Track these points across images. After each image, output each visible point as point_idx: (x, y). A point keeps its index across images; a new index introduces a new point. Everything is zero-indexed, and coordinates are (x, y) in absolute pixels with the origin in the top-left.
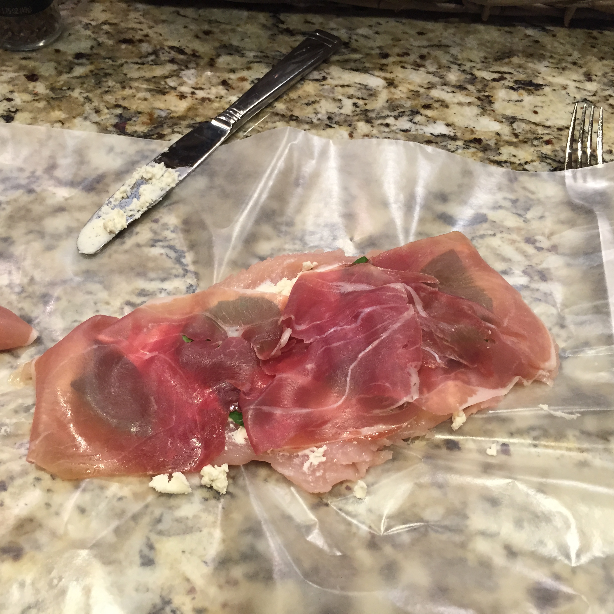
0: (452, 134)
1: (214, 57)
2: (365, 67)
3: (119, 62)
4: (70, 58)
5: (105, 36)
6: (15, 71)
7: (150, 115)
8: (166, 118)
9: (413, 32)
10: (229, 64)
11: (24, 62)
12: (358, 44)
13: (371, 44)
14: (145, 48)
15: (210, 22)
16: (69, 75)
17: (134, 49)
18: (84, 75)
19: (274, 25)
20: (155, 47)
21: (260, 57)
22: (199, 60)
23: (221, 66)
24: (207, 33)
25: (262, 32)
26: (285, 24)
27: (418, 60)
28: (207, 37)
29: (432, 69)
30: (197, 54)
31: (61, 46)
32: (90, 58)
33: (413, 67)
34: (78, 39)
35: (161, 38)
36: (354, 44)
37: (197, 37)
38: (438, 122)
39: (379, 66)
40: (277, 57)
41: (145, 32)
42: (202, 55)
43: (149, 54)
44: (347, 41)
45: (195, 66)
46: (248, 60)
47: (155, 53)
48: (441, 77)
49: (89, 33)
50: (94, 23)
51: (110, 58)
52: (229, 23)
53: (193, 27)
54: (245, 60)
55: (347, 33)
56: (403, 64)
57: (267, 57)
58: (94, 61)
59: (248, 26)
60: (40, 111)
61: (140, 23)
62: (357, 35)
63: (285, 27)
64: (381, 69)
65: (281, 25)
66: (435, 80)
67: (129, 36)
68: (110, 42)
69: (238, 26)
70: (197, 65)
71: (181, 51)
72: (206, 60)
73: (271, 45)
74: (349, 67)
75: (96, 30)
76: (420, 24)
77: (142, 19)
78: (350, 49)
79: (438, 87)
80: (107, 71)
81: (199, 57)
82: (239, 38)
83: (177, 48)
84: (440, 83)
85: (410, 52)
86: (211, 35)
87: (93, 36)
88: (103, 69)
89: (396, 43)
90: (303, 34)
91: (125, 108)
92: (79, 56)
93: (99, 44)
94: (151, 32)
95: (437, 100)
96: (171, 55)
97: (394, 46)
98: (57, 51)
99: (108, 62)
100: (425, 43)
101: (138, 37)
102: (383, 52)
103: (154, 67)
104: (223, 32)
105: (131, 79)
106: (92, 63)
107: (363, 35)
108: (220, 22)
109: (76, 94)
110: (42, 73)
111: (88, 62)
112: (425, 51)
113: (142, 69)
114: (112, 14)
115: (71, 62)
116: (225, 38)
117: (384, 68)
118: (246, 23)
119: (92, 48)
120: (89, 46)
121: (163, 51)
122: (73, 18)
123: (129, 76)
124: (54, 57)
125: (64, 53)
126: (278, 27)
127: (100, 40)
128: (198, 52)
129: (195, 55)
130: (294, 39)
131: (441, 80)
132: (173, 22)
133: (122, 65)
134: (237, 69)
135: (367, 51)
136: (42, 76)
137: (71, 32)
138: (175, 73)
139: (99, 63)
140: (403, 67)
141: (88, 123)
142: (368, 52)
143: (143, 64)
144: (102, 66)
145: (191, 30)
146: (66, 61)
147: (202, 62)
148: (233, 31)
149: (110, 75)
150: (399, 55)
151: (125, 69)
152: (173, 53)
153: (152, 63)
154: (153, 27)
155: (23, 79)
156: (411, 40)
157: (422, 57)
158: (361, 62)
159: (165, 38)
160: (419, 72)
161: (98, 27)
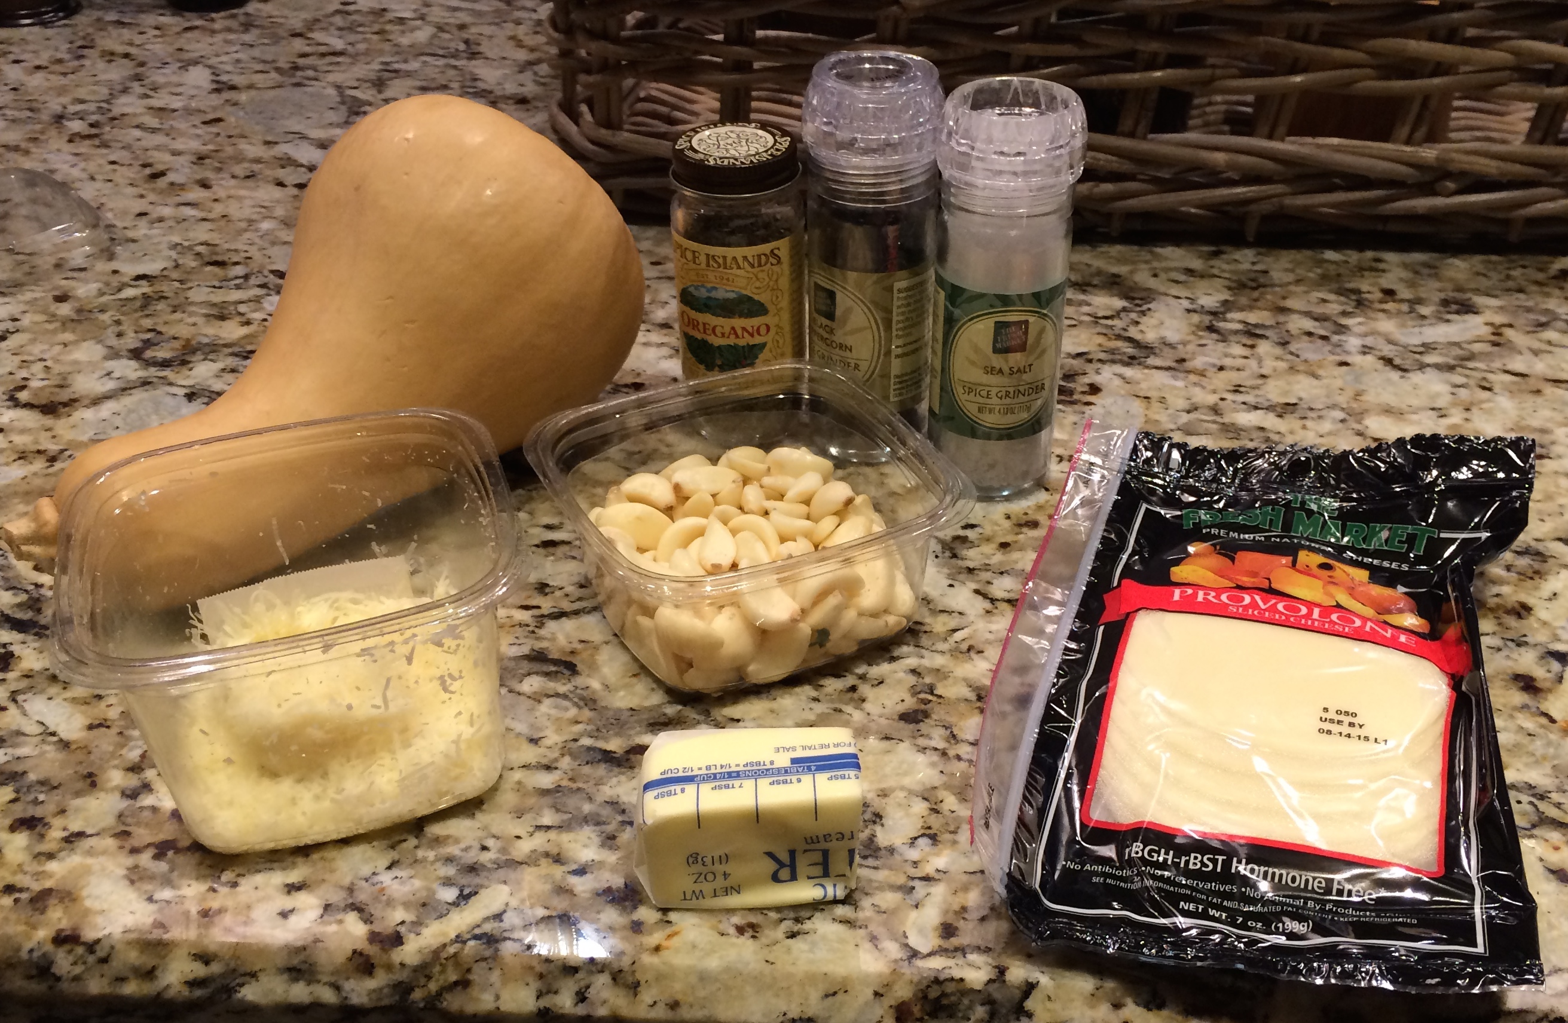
3: (190, 285)
4: (126, 279)
5: (192, 257)
7: (188, 340)
8: (207, 344)
11: (64, 282)
14: (239, 270)
17: (221, 272)
18: (132, 297)
20: (252, 270)
31: (125, 267)
32: (154, 279)
41: (249, 254)
43: (237, 278)
47: (246, 277)
50: (186, 244)
51: (179, 281)
58: (156, 283)
60: (47, 331)
67: (224, 258)
68: (194, 264)
87: (175, 257)
88: (162, 291)
91: (160, 333)
92: (140, 277)
93: (177, 266)
94: (257, 254)
98: (116, 271)
99: (174, 285)
101: (236, 259)
103: (233, 291)
105: (192, 304)
106: (151, 285)
109: (105, 317)
110: (78, 294)
111: (147, 284)
113: (216, 293)
115: (124, 284)
119: (165, 269)
120: (162, 268)
121: (259, 275)
122: (165, 238)
123: (190, 300)
124: (106, 278)
125: (122, 275)
127: (180, 262)
133: (191, 288)
136: (75, 297)
137: (149, 252)
138: (256, 299)
139: (161, 286)
141: (99, 347)
143: (221, 287)
144: (164, 288)
146: (119, 282)
149: (166, 298)
151: (191, 293)
153: (234, 287)
155: (50, 298)
161: (190, 248)
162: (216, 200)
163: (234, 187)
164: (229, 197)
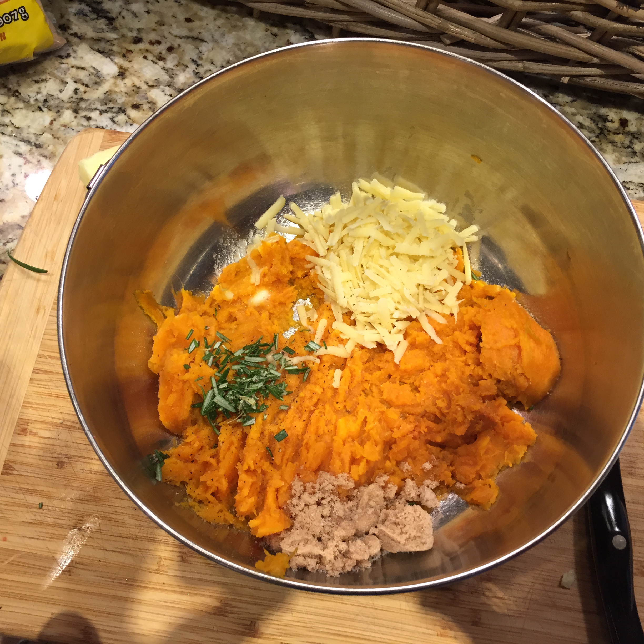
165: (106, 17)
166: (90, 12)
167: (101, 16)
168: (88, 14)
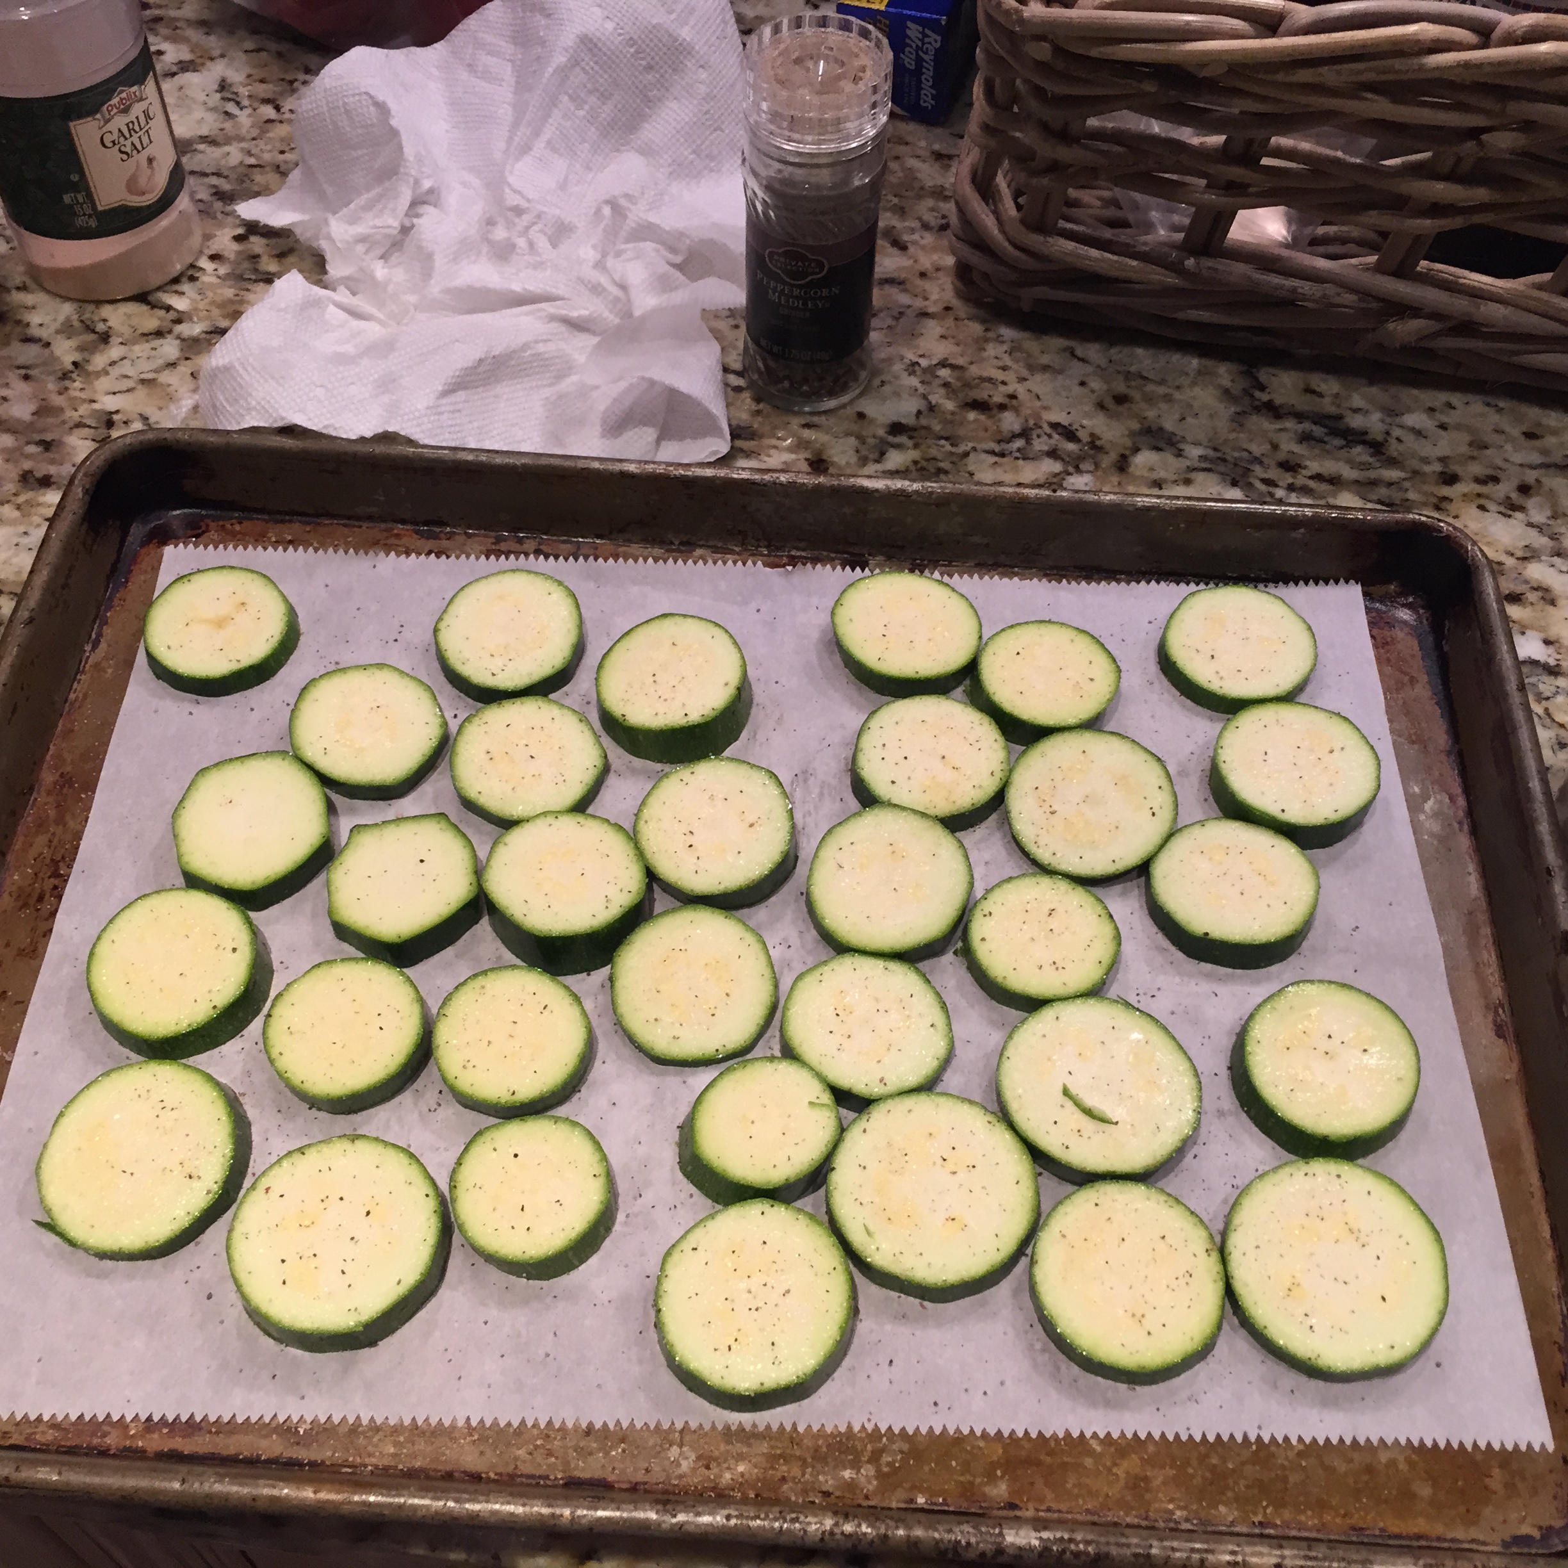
0: (1552, 662)
1: (1127, 453)
2: (1407, 500)
3: (962, 448)
4: (881, 432)
5: (942, 391)
6: (790, 449)
9: (1516, 432)
10: (1152, 469)
11: (807, 434)
12: (1401, 448)
13: (1426, 449)
14: (1010, 422)
15: (1128, 376)
16: (879, 467)
17: (989, 423)
18: (903, 469)
19: (1245, 391)
20: (1027, 421)
21: (1211, 461)
22: (1100, 456)
23: (1138, 473)
24: (1121, 399)
25: (1222, 406)
26: (1268, 390)
27: (1514, 495)
28: (1120, 409)
29: (1539, 517)
30: (1098, 443)
31: (869, 407)
32: (915, 434)
33: (1502, 509)
34: (897, 394)
35: (1038, 404)
36: (1393, 449)
37: (1101, 406)
38: (1528, 632)
39: (1434, 500)
40: (1242, 464)
41: (1010, 389)
42: (1108, 447)
43: (1014, 436)
44: (1380, 438)
45: (1092, 468)
46: (1188, 463)
47: (1025, 434)
48: (1554, 537)
49: (914, 381)
50: (924, 363)
51: (947, 439)
52: (1162, 382)
53: (1095, 384)
54: (1182, 463)
55: (1383, 421)
56: (1482, 502)
57: (1224, 460)
58: (920, 441)
59: (1197, 390)
61: (1004, 368)
62: (1401, 427)
63: (1265, 397)
64: (1438, 508)
65: (1257, 394)
66: (1541, 541)
67: (982, 394)
68: (950, 405)
69: (1178, 387)
70: (1097, 465)
71: (1069, 434)
72: (1113, 456)
73: (1233, 435)
74: (1375, 497)
75: (928, 377)
76: (1533, 413)
77: (1007, 360)
78: (1383, 457)
79: (1543, 558)
80: (942, 465)
81: (1099, 449)
82: (1177, 416)
83: (1065, 427)
84: (1548, 552)
85: (1500, 474)
86: (1126, 405)
87: (921, 389)
88: (934, 459)
89: (1475, 453)
90: (1300, 416)
92: (896, 428)
93: (932, 408)
94: (1020, 389)
95: (1535, 585)
96: (1052, 442)
97: (1473, 458)
98: (861, 416)
99: (943, 446)
100: (1536, 458)
101: (998, 399)
102: (1446, 470)
103: (1021, 462)
104: (1150, 399)
106: (916, 446)
107: (1412, 430)
108: (1145, 378)
110: (835, 459)
111: (910, 443)
112: (1531, 476)
113: (1001, 465)
114: (958, 345)
115: (883, 441)
116: (1151, 414)
117: (1444, 505)
118: (1194, 383)
119: (919, 413)
120: (914, 411)
121: (1039, 431)
122: (890, 349)
123: (976, 478)
124: (854, 427)
125: (872, 421)
126: (1252, 396)
127: (934, 399)
128: (1099, 439)
129: (1095, 445)
130: (1278, 426)
131: (1551, 543)
132: (1060, 372)
133: (966, 454)
134: (1165, 481)
135: (1415, 464)
136: (832, 463)
137: (884, 378)
138: (1055, 480)
139: (929, 447)
140: (1482, 508)
142: (1417, 468)
143: (1002, 455)
144: (934, 452)
145: (1093, 391)
146: (874, 437)
147: (1107, 461)
148: (1168, 398)
149: (946, 472)
150: (1478, 480)
151: (972, 463)
152: (1056, 436)
153: (1018, 455)
154: (1025, 379)
156: (1509, 447)
157: (1524, 489)
158: (1401, 489)
159: (1045, 404)
160: (1512, 521)
161: (930, 371)
162: (923, 275)
163: (934, 249)
164: (938, 269)
165: (1364, 443)
166: (1326, 434)
167: (1352, 441)
168: (1326, 439)
